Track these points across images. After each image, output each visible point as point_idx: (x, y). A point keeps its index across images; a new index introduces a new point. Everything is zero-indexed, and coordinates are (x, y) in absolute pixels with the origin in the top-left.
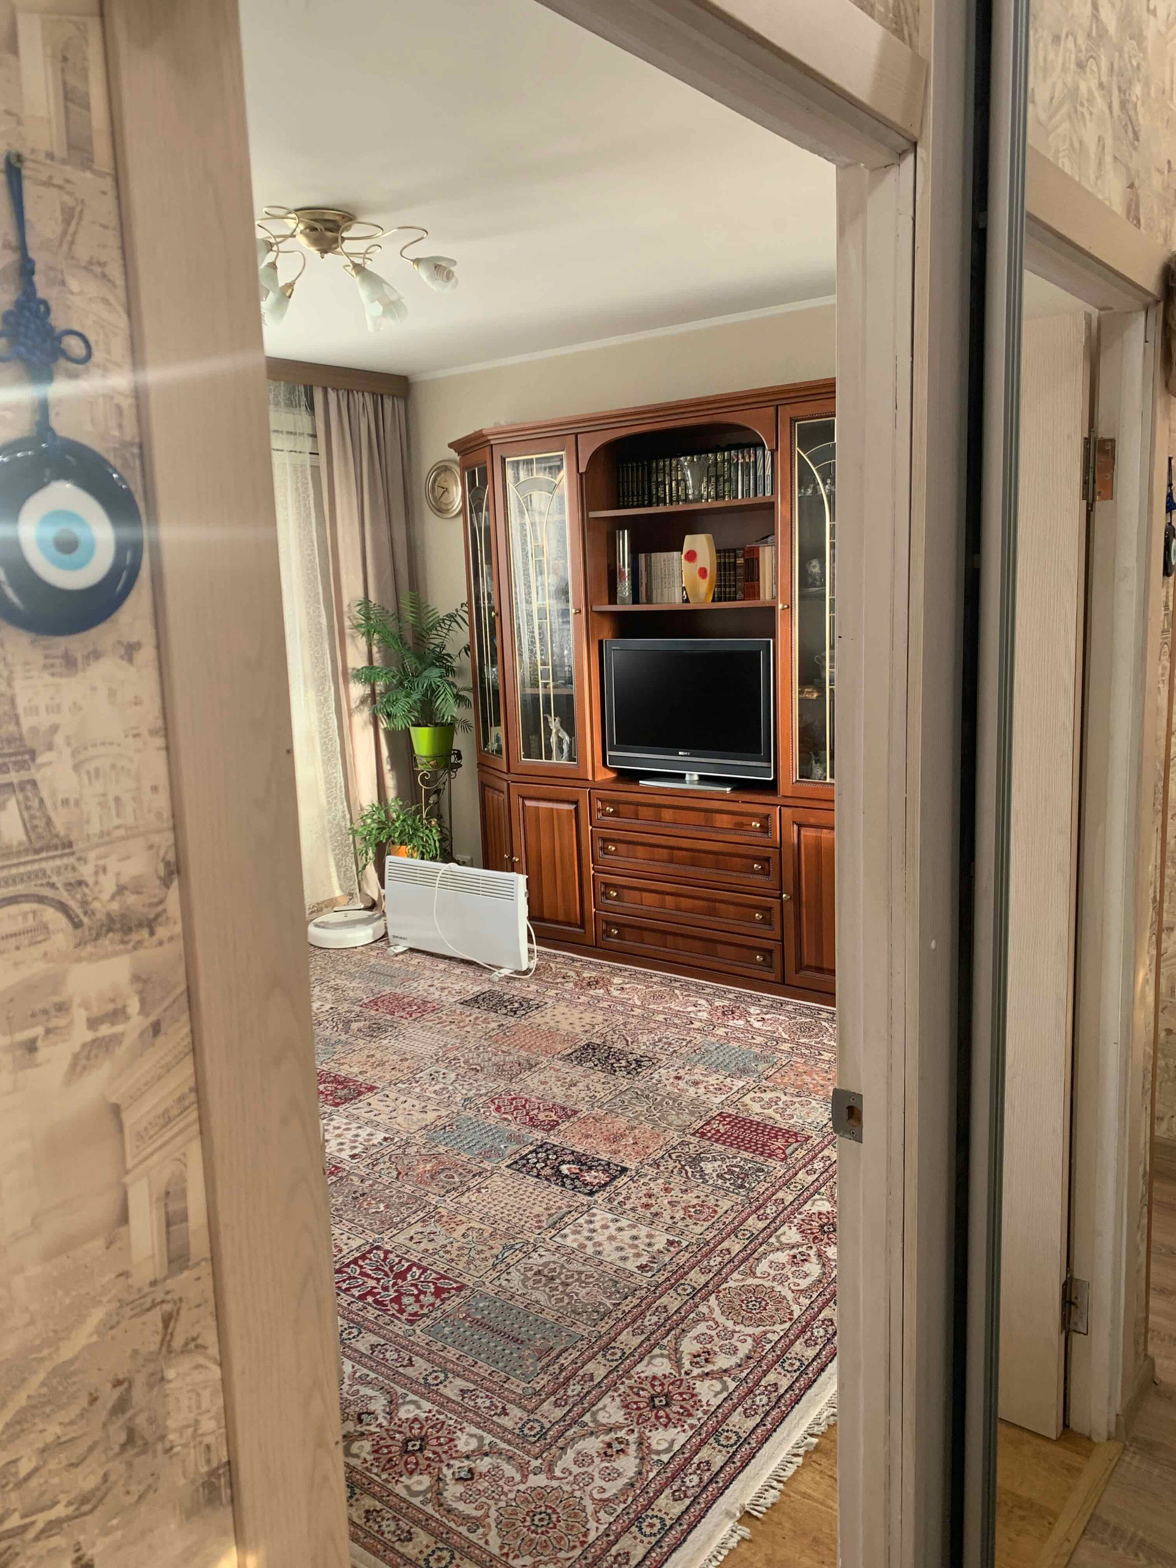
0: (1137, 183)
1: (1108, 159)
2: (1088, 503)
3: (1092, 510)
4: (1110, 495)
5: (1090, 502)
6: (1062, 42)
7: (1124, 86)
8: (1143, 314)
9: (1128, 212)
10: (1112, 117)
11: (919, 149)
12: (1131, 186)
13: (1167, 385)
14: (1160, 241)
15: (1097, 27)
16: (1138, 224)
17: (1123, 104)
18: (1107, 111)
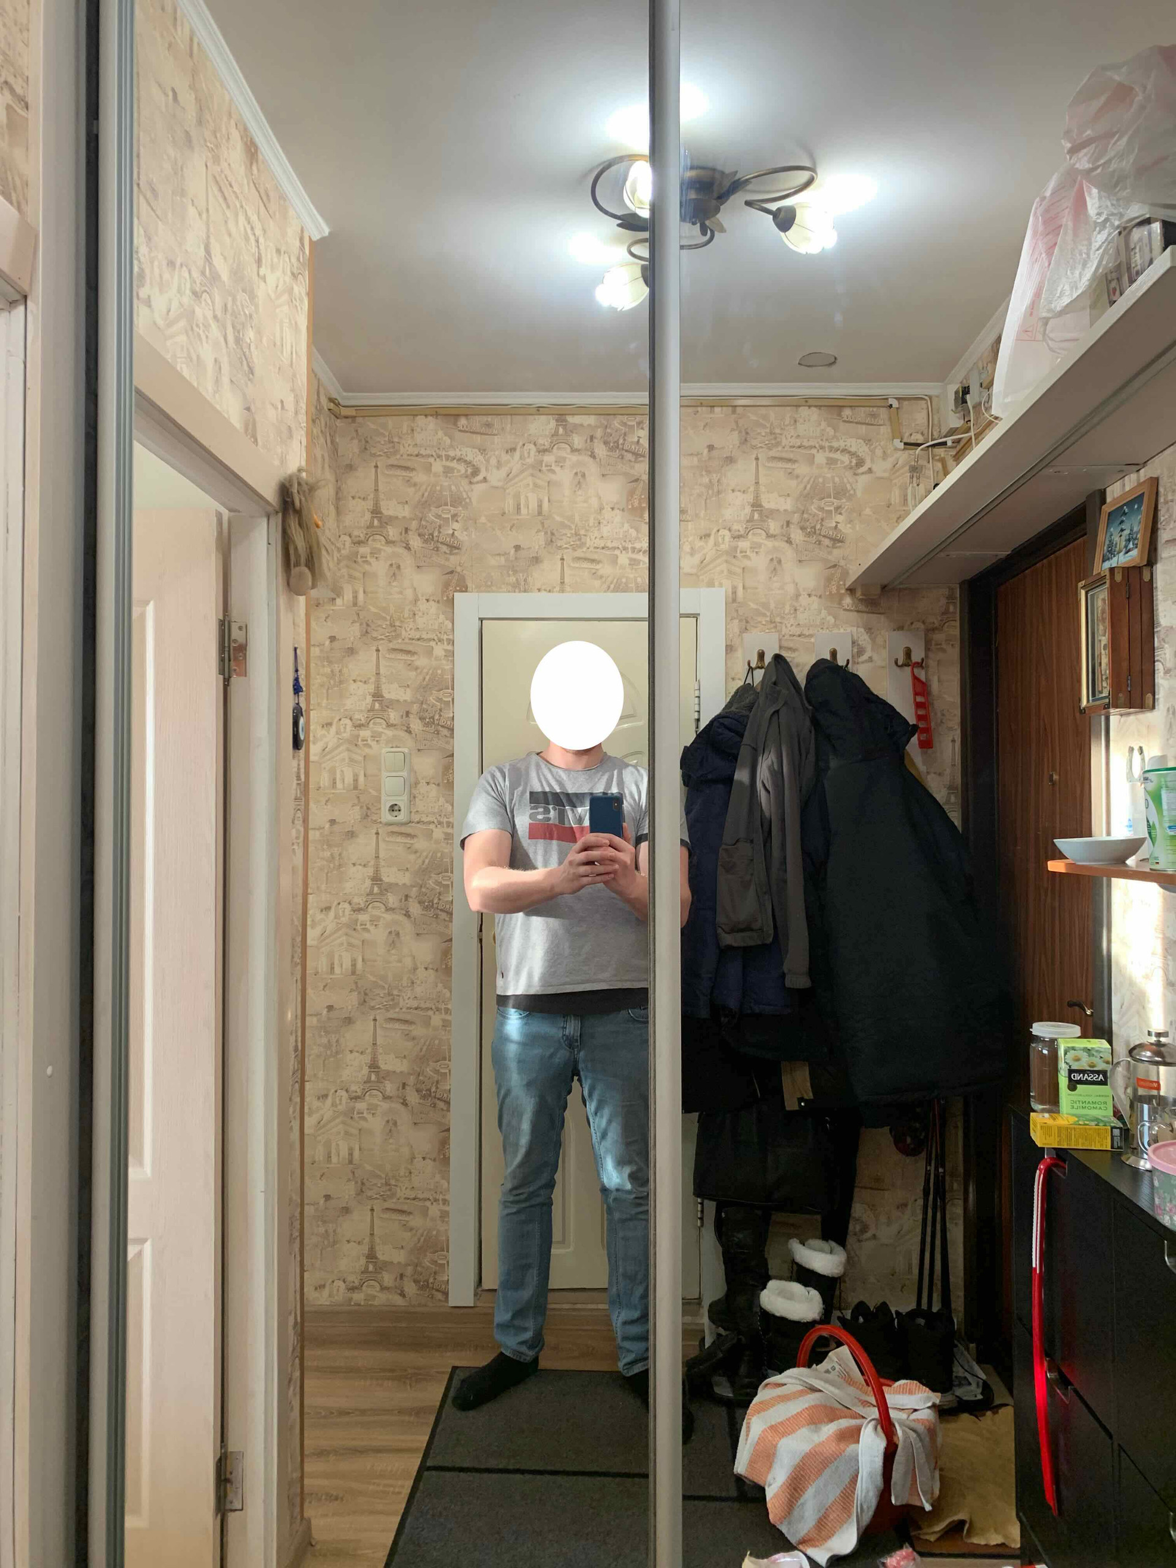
0: (253, 408)
1: (225, 380)
2: (224, 679)
3: (228, 685)
4: (244, 673)
5: (227, 676)
6: (177, 269)
7: (239, 327)
8: (265, 520)
9: (246, 430)
10: (227, 347)
11: (29, 302)
12: (248, 409)
13: (288, 584)
14: (277, 463)
15: (210, 270)
16: (256, 441)
17: (238, 340)
18: (222, 340)
